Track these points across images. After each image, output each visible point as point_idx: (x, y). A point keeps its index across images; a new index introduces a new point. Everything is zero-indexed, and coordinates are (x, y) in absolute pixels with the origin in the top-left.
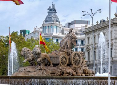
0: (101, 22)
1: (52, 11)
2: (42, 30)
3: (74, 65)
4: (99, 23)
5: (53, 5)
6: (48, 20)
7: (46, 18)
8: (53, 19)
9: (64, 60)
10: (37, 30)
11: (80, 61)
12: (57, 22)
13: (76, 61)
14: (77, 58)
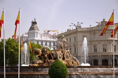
0: (68, 30)
2: (27, 36)
4: (67, 31)
5: (35, 19)
7: (30, 28)
8: (35, 28)
10: (24, 35)
11: (69, 56)
12: (38, 31)
13: (67, 57)
14: (68, 54)
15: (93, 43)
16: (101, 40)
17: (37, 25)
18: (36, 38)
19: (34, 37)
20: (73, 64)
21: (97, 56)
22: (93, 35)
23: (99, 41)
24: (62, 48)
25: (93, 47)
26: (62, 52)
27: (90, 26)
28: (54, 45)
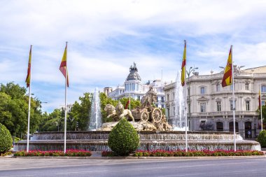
1: (133, 70)
2: (124, 88)
3: (155, 121)
5: (135, 64)
6: (130, 78)
8: (134, 77)
9: (145, 115)
10: (120, 88)
11: (160, 117)
12: (139, 81)
13: (156, 117)
14: (158, 114)
15: (216, 98)
16: (228, 94)
17: (138, 73)
18: (136, 92)
19: (134, 89)
20: (164, 127)
21: (222, 116)
22: (215, 86)
23: (225, 94)
24: (148, 104)
25: (216, 103)
26: (149, 110)
27: (212, 72)
28: (163, 101)
